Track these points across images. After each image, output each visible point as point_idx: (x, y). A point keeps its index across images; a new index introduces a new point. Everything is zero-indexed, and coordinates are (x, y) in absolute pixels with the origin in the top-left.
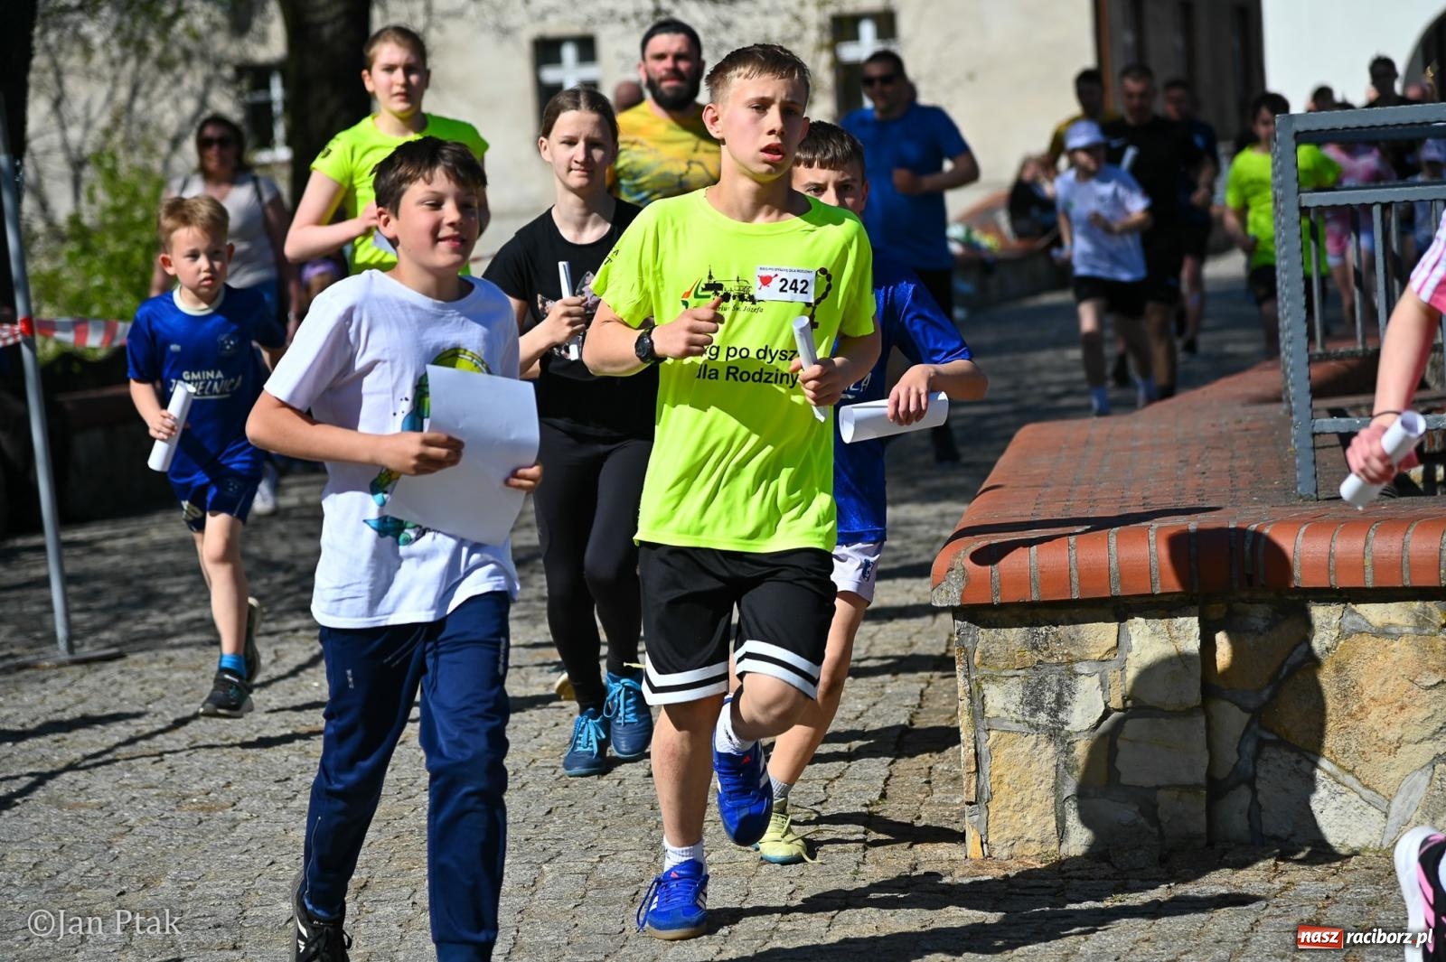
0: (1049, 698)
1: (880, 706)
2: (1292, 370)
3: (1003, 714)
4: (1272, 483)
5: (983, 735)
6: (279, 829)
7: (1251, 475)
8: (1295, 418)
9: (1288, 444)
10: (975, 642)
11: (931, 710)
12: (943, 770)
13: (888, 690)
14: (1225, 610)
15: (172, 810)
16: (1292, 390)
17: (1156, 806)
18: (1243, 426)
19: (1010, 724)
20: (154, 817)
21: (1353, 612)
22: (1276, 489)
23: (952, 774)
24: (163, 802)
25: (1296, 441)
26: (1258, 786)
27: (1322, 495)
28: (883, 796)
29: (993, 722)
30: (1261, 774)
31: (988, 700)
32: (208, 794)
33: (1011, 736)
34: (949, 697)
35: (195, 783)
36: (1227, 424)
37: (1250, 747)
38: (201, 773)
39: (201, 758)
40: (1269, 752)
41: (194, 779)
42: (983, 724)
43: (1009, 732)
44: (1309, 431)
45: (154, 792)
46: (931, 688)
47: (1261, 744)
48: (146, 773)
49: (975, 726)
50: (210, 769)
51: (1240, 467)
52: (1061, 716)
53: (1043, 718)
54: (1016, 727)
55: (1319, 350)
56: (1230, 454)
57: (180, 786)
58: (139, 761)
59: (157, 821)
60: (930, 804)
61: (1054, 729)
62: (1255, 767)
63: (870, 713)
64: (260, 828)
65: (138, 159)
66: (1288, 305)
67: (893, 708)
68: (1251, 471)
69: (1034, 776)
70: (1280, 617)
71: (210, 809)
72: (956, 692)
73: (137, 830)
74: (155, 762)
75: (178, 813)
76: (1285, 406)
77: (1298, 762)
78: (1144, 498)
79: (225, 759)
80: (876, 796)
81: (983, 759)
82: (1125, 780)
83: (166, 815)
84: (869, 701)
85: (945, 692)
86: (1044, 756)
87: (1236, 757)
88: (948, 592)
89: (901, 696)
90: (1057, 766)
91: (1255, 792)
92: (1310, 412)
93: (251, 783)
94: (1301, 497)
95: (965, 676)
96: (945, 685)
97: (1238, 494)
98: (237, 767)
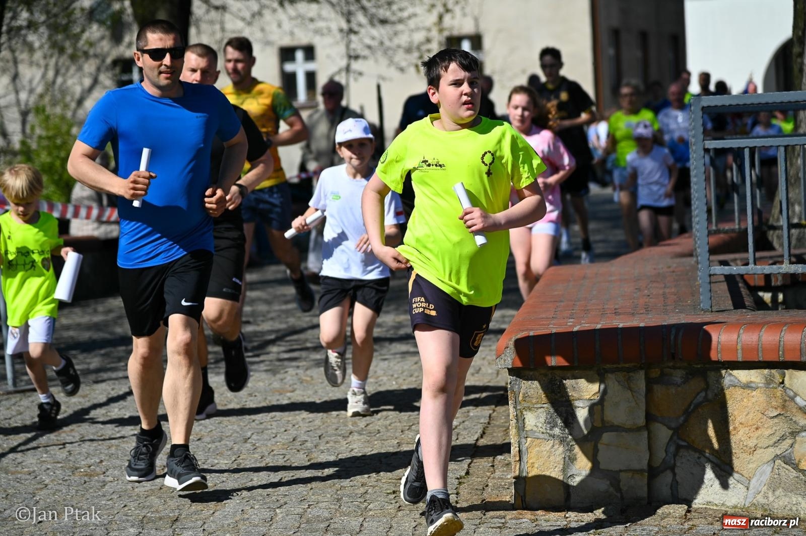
0: (560, 420)
1: (466, 423)
2: (698, 239)
3: (535, 429)
4: (687, 302)
5: (523, 440)
6: (129, 487)
7: (675, 297)
8: (700, 266)
9: (696, 280)
10: (520, 388)
11: (495, 426)
12: (501, 459)
13: (471, 415)
14: (659, 373)
15: (70, 476)
16: (699, 250)
17: (619, 481)
18: (671, 269)
19: (538, 434)
20: (59, 480)
21: (731, 374)
22: (689, 305)
23: (506, 462)
24: (65, 471)
25: (700, 279)
26: (676, 471)
27: (714, 309)
28: (468, 473)
29: (529, 433)
30: (678, 464)
31: (526, 420)
32: (89, 467)
33: (539, 441)
34: (505, 418)
35: (83, 460)
36: (662, 268)
37: (672, 449)
38: (86, 455)
39: (86, 447)
40: (683, 452)
41: (82, 458)
42: (524, 434)
43: (538, 439)
44: (708, 273)
45: (60, 465)
46: (495, 413)
47: (679, 447)
48: (55, 455)
49: (519, 435)
50: (91, 452)
51: (669, 293)
53: (557, 431)
54: (542, 436)
55: (714, 228)
56: (663, 285)
57: (74, 462)
58: (51, 448)
59: (61, 482)
60: (493, 478)
61: (563, 437)
62: (675, 461)
63: (461, 427)
64: (118, 486)
65: (58, 110)
66: (697, 203)
67: (474, 424)
68: (675, 295)
69: (552, 464)
70: (690, 377)
71: (91, 475)
72: (509, 416)
73: (49, 487)
74: (60, 449)
75: (73, 477)
76: (695, 259)
77: (699, 458)
78: (615, 309)
79: (99, 447)
80: (463, 474)
81: (523, 453)
82: (602, 467)
83: (66, 478)
85: (503, 416)
86: (558, 453)
87: (664, 455)
88: (505, 360)
89: (479, 417)
90: (565, 458)
91: (675, 474)
92: (708, 263)
93: (114, 461)
94: (702, 310)
95: (514, 407)
96: (503, 412)
97: (668, 308)
98: (106, 451)
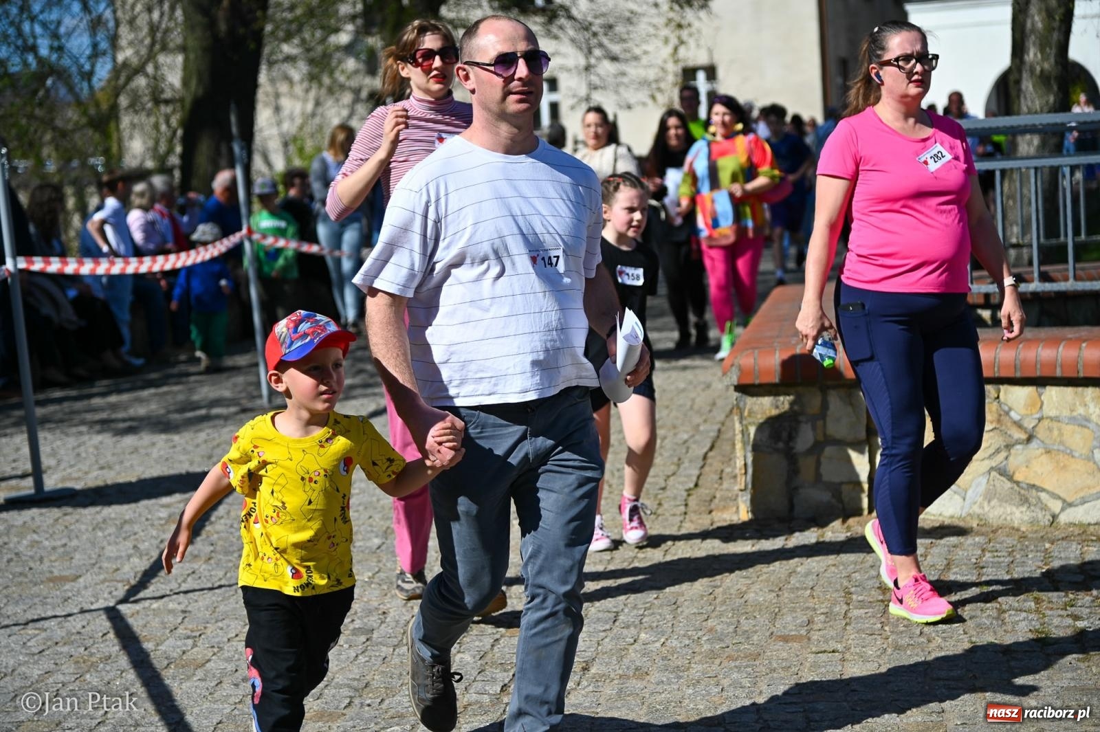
0: (785, 435)
3: (760, 443)
6: (374, 499)
10: (745, 404)
11: (723, 439)
13: (702, 428)
17: (841, 493)
19: (763, 448)
23: (733, 475)
28: (696, 485)
33: (764, 455)
43: (763, 452)
49: (745, 449)
52: (791, 444)
53: (781, 445)
54: (767, 450)
60: (721, 490)
61: (787, 451)
63: (691, 440)
67: (703, 438)
72: (734, 430)
80: (692, 485)
81: (749, 467)
82: (824, 479)
84: (691, 434)
86: (782, 466)
88: (731, 378)
95: (740, 422)
